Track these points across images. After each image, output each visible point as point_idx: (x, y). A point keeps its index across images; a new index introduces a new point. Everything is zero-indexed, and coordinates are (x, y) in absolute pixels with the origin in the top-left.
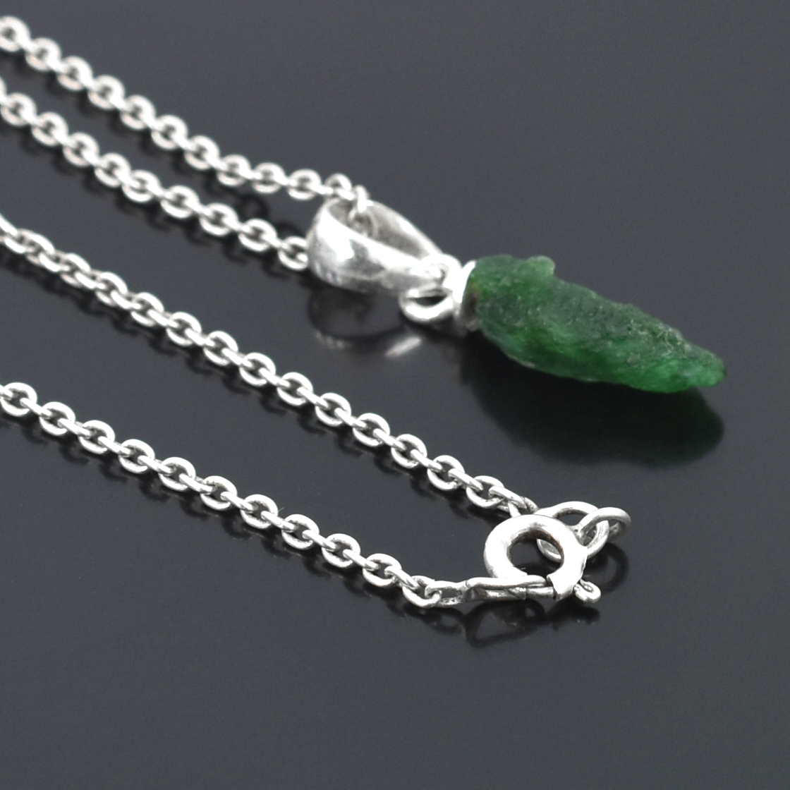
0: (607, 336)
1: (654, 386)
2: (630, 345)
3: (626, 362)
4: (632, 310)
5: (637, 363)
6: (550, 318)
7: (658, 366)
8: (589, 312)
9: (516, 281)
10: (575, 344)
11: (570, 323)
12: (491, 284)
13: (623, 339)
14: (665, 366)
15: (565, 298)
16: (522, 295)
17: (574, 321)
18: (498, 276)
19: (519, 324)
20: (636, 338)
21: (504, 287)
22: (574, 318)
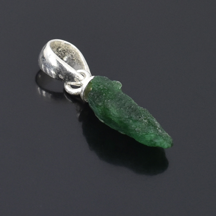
0: (131, 118)
1: (143, 142)
2: (138, 124)
3: (135, 130)
4: (145, 111)
5: (138, 131)
6: (112, 105)
7: (146, 134)
8: (127, 107)
9: (105, 88)
10: (118, 118)
11: (118, 109)
12: (96, 86)
13: (136, 121)
14: (149, 135)
15: (120, 99)
16: (105, 94)
17: (120, 109)
18: (99, 84)
19: (100, 104)
20: (141, 122)
21: (100, 88)
22: (121, 108)
